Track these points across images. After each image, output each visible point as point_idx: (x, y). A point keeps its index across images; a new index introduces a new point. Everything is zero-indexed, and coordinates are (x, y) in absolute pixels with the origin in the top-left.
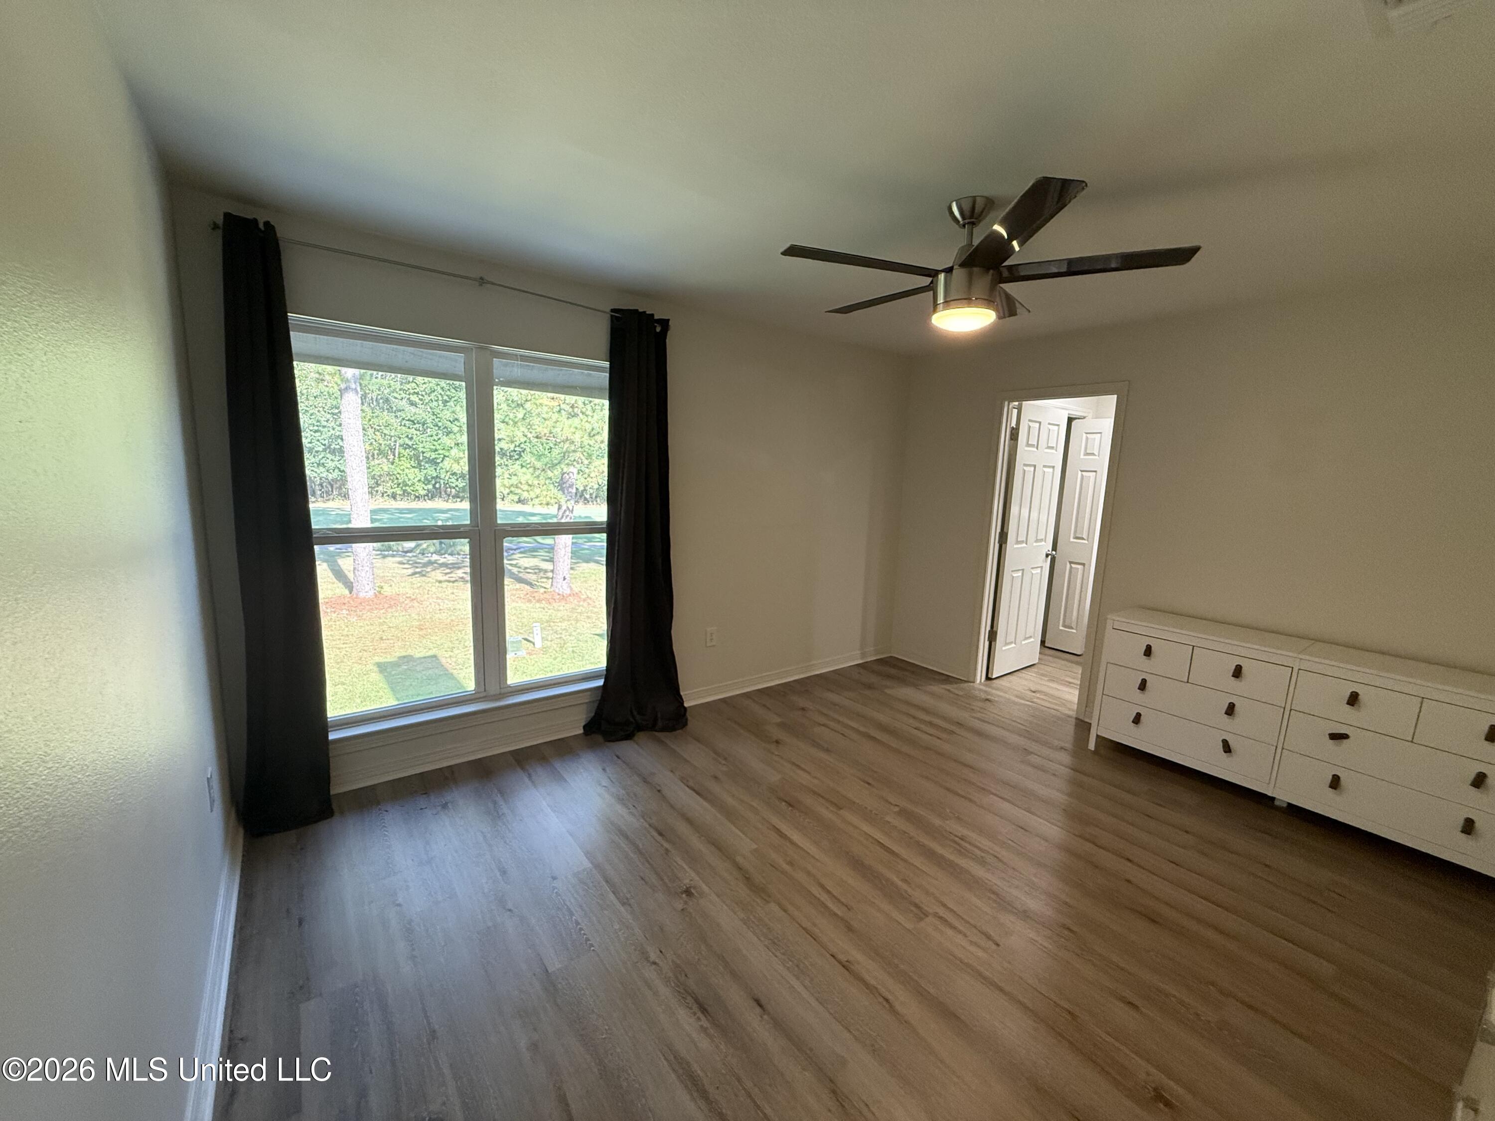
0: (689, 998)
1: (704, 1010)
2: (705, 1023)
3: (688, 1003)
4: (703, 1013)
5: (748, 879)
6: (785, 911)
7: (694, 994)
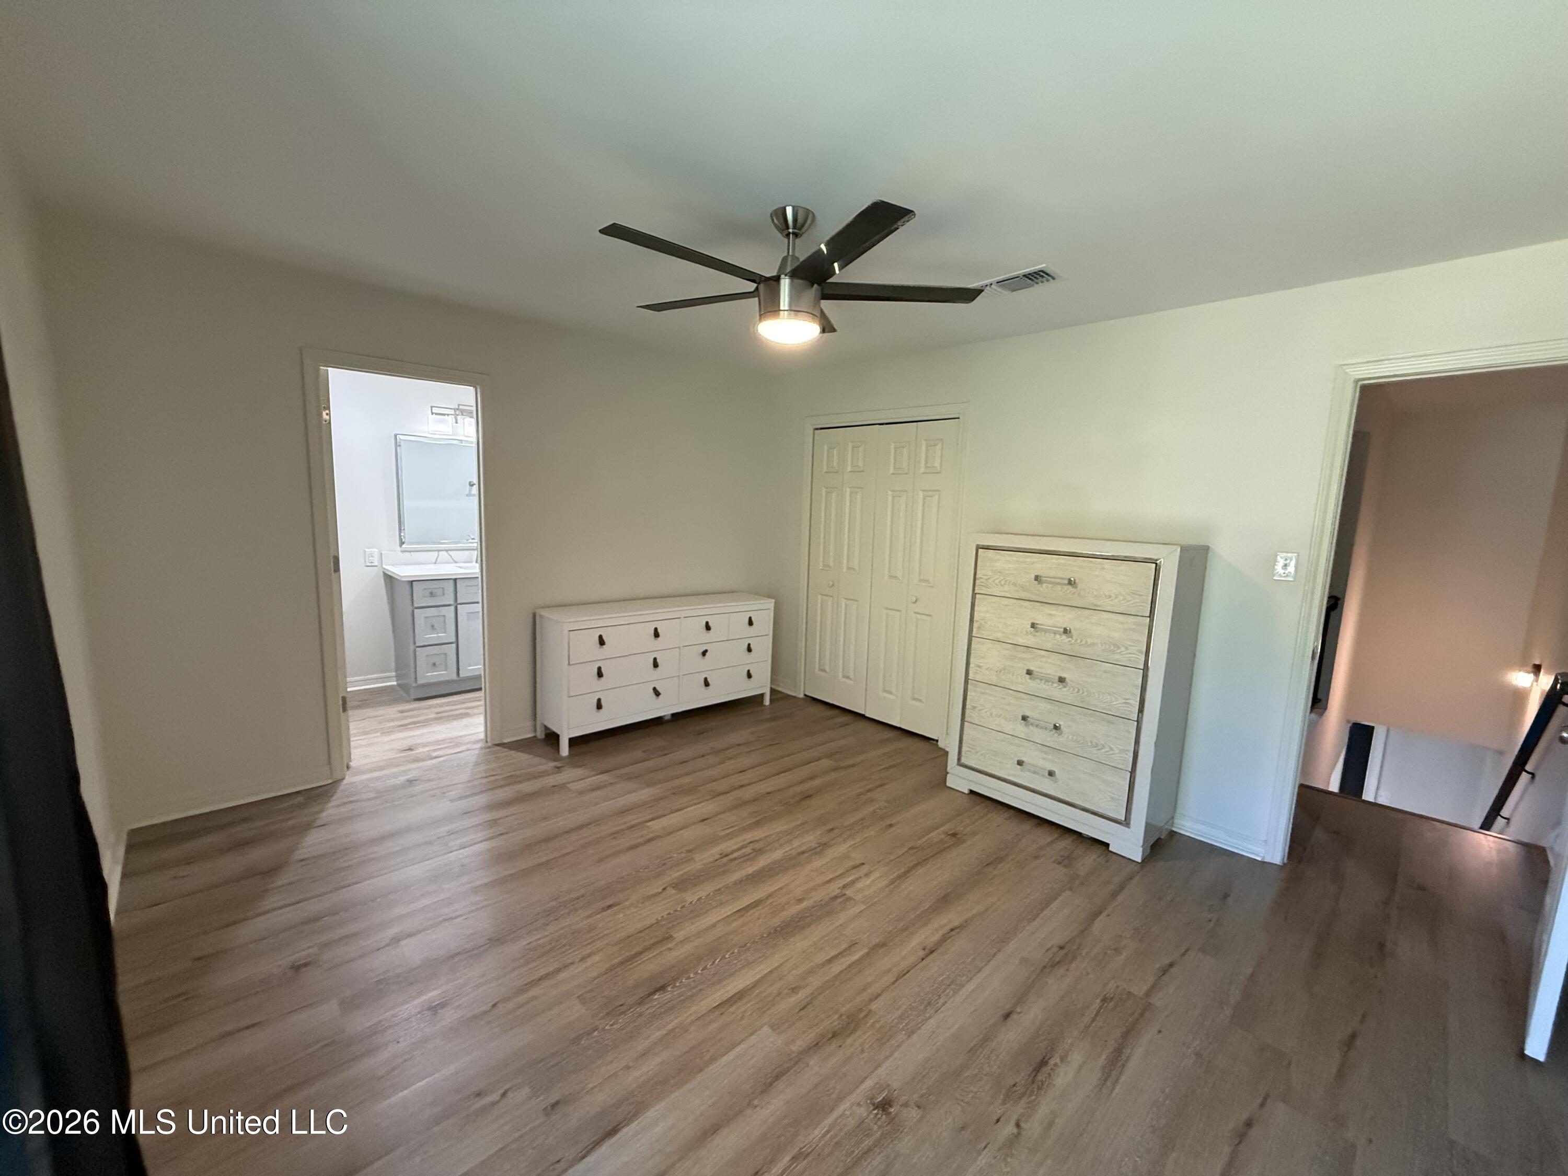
0: (1039, 1078)
1: (1043, 1063)
2: (1056, 1060)
3: (1046, 1077)
4: (1047, 1063)
5: (835, 1035)
6: (878, 995)
7: (1029, 1076)
